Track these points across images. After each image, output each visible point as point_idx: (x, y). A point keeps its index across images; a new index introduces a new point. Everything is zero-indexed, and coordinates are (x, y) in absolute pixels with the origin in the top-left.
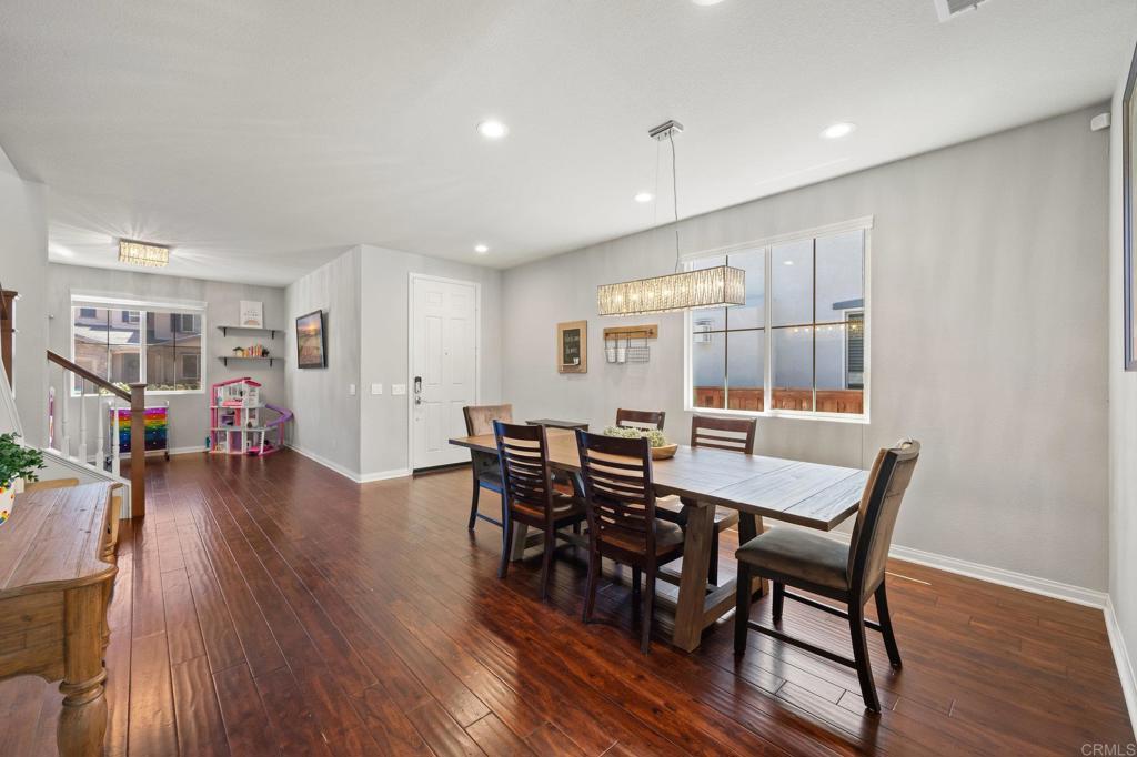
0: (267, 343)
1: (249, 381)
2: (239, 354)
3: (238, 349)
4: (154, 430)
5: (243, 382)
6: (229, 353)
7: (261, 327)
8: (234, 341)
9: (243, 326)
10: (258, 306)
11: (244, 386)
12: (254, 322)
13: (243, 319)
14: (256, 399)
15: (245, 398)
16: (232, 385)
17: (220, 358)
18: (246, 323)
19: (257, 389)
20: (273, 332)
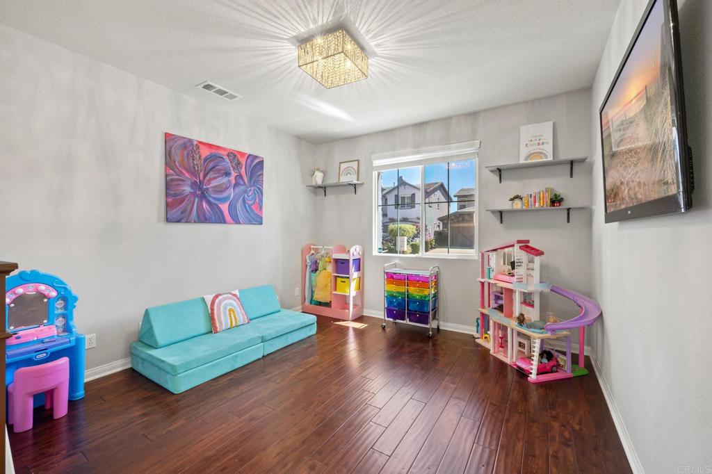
0: (559, 184)
1: (526, 247)
2: (518, 205)
3: (517, 197)
4: (415, 301)
5: (517, 247)
6: (505, 205)
7: (550, 158)
8: (513, 186)
9: (522, 161)
10: (546, 130)
11: (518, 254)
12: (541, 154)
13: (524, 152)
14: (536, 274)
15: (519, 271)
16: (506, 250)
17: (493, 212)
18: (528, 157)
19: (537, 259)
20: (572, 163)
